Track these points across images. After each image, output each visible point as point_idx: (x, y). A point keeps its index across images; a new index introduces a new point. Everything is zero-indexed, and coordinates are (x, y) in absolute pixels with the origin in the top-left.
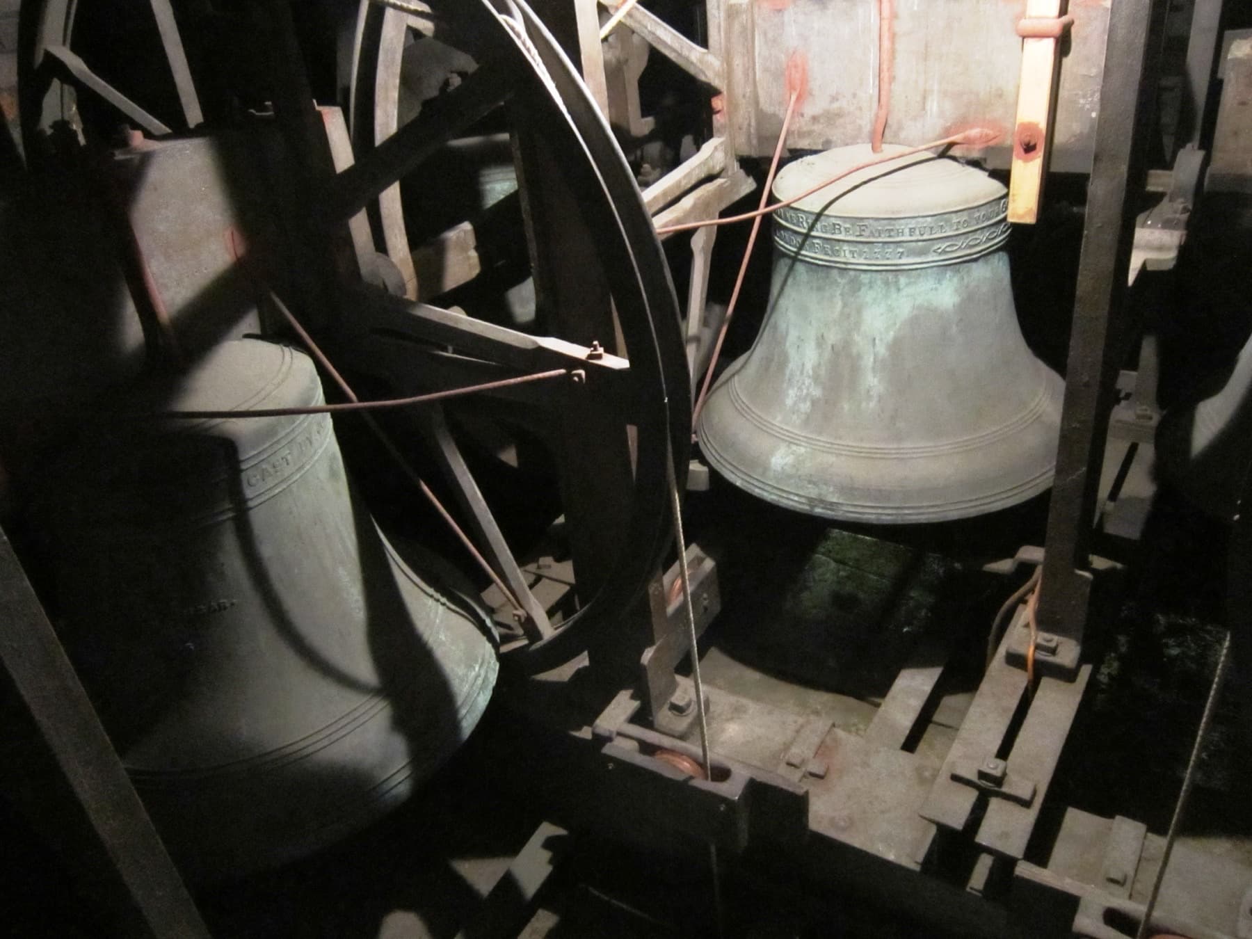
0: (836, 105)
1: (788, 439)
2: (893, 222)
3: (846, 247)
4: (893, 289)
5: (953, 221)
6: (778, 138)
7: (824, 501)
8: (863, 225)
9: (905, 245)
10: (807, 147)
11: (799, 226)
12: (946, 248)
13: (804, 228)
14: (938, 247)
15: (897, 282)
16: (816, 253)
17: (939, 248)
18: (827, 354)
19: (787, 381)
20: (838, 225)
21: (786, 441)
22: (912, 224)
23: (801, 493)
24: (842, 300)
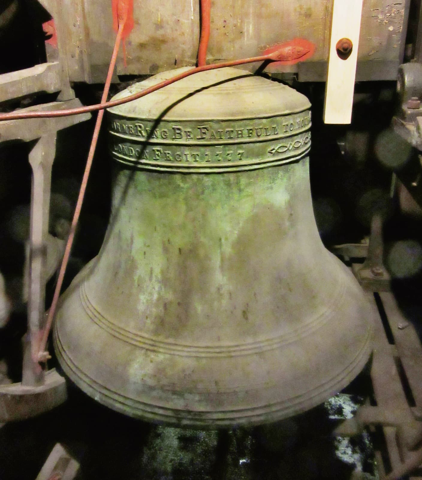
0: (161, 32)
1: (144, 346)
2: (232, 124)
3: (187, 151)
4: (235, 190)
5: (283, 124)
6: (107, 65)
7: (192, 412)
8: (203, 128)
9: (244, 146)
10: (136, 73)
11: (138, 136)
12: (278, 149)
13: (143, 136)
14: (272, 148)
15: (238, 183)
16: (157, 160)
17: (274, 149)
18: (175, 258)
19: (137, 286)
20: (179, 129)
21: (142, 348)
22: (251, 125)
23: (168, 406)
24: (186, 204)
